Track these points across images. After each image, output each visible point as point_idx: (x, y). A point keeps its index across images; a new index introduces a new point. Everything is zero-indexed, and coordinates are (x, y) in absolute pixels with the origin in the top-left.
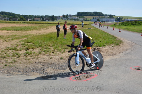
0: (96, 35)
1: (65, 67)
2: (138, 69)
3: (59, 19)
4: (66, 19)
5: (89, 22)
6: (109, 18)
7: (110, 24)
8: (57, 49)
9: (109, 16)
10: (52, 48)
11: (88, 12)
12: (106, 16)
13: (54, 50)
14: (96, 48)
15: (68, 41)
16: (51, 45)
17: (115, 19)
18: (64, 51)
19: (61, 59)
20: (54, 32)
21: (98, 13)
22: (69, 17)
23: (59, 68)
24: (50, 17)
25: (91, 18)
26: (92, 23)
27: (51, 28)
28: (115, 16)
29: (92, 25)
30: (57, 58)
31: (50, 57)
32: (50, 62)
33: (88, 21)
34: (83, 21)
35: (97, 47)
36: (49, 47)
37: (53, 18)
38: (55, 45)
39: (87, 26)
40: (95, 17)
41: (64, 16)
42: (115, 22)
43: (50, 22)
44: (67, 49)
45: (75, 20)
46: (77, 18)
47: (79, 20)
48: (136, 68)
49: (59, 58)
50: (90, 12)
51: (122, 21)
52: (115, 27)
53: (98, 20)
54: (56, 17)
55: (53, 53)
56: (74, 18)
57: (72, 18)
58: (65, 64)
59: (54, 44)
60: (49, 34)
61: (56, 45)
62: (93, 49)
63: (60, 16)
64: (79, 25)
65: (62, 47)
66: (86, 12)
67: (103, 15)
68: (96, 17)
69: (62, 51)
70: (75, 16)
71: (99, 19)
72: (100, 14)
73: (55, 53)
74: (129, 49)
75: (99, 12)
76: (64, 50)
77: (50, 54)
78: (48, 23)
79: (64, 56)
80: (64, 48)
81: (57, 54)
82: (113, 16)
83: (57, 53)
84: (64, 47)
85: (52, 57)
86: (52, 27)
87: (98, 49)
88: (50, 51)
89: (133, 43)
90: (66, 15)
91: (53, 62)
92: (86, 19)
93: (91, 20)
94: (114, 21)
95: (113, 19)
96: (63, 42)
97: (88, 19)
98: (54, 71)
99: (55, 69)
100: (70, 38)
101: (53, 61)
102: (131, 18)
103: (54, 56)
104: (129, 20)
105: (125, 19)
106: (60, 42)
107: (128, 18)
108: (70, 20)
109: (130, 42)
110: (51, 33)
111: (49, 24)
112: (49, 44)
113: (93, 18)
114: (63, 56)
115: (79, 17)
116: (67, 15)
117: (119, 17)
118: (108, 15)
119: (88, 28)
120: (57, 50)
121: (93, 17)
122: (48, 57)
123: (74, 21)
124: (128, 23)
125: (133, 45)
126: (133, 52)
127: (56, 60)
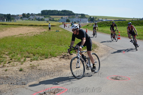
0: (65, 39)
1: (26, 82)
2: (116, 79)
3: (18, 18)
4: (27, 18)
5: (57, 22)
6: (80, 18)
7: (82, 26)
8: (15, 57)
9: (80, 16)
10: (7, 57)
11: (55, 11)
12: (77, 15)
13: (11, 60)
14: (65, 55)
15: (30, 47)
16: (7, 53)
17: (87, 19)
18: (25, 60)
19: (21, 70)
20: (12, 36)
21: (67, 12)
22: (31, 17)
23: (18, 83)
24: (5, 15)
25: (58, 18)
26: (60, 25)
27: (6, 30)
28: (87, 15)
29: (60, 26)
30: (14, 69)
31: (5, 68)
32: (4, 76)
33: (55, 21)
34: (50, 22)
35: (67, 54)
36: (4, 56)
37: (9, 17)
38: (12, 53)
39: (54, 27)
40: (63, 17)
41: (24, 15)
42: (88, 22)
43: (5, 22)
44: (28, 57)
45: (39, 20)
46: (41, 17)
47: (43, 21)
48: (113, 78)
49: (17, 70)
50: (57, 11)
51: (96, 21)
52: (89, 28)
53: (68, 21)
54: (13, 16)
55: (8, 63)
56: (37, 18)
57: (35, 17)
58: (25, 77)
59: (11, 51)
60: (3, 39)
61: (14, 52)
62: (62, 56)
63: (18, 15)
64: (44, 27)
65: (21, 54)
66: (53, 11)
67: (74, 14)
68: (65, 17)
69: (22, 60)
70: (39, 15)
71: (69, 19)
72: (70, 12)
73: (12, 63)
74: (104, 55)
75: (69, 11)
76: (24, 58)
77: (5, 65)
78: (3, 24)
79: (25, 66)
80: (24, 57)
81: (15, 65)
82: (86, 16)
83: (15, 63)
84: (24, 55)
85: (8, 68)
86: (9, 29)
87: (68, 56)
88: (5, 61)
89: (108, 48)
90: (27, 14)
91: (8, 76)
92: (53, 19)
93: (59, 21)
94: (86, 21)
95: (85, 19)
96: (23, 49)
97: (55, 19)
98: (10, 88)
99: (11, 85)
100: (33, 43)
101: (9, 74)
102: (106, 18)
103: (11, 68)
104: (104, 20)
105: (100, 19)
106: (20, 48)
107: (103, 17)
108: (32, 20)
109: (106, 46)
110: (6, 38)
111: (3, 26)
112: (3, 52)
113: (62, 18)
114: (23, 66)
115: (43, 16)
116: (29, 14)
117: (92, 16)
118: (80, 14)
119: (55, 31)
120: (15, 59)
121: (61, 16)
122: (2, 70)
123: (37, 21)
124: (102, 24)
125: (109, 49)
126: (109, 59)
127: (13, 73)
